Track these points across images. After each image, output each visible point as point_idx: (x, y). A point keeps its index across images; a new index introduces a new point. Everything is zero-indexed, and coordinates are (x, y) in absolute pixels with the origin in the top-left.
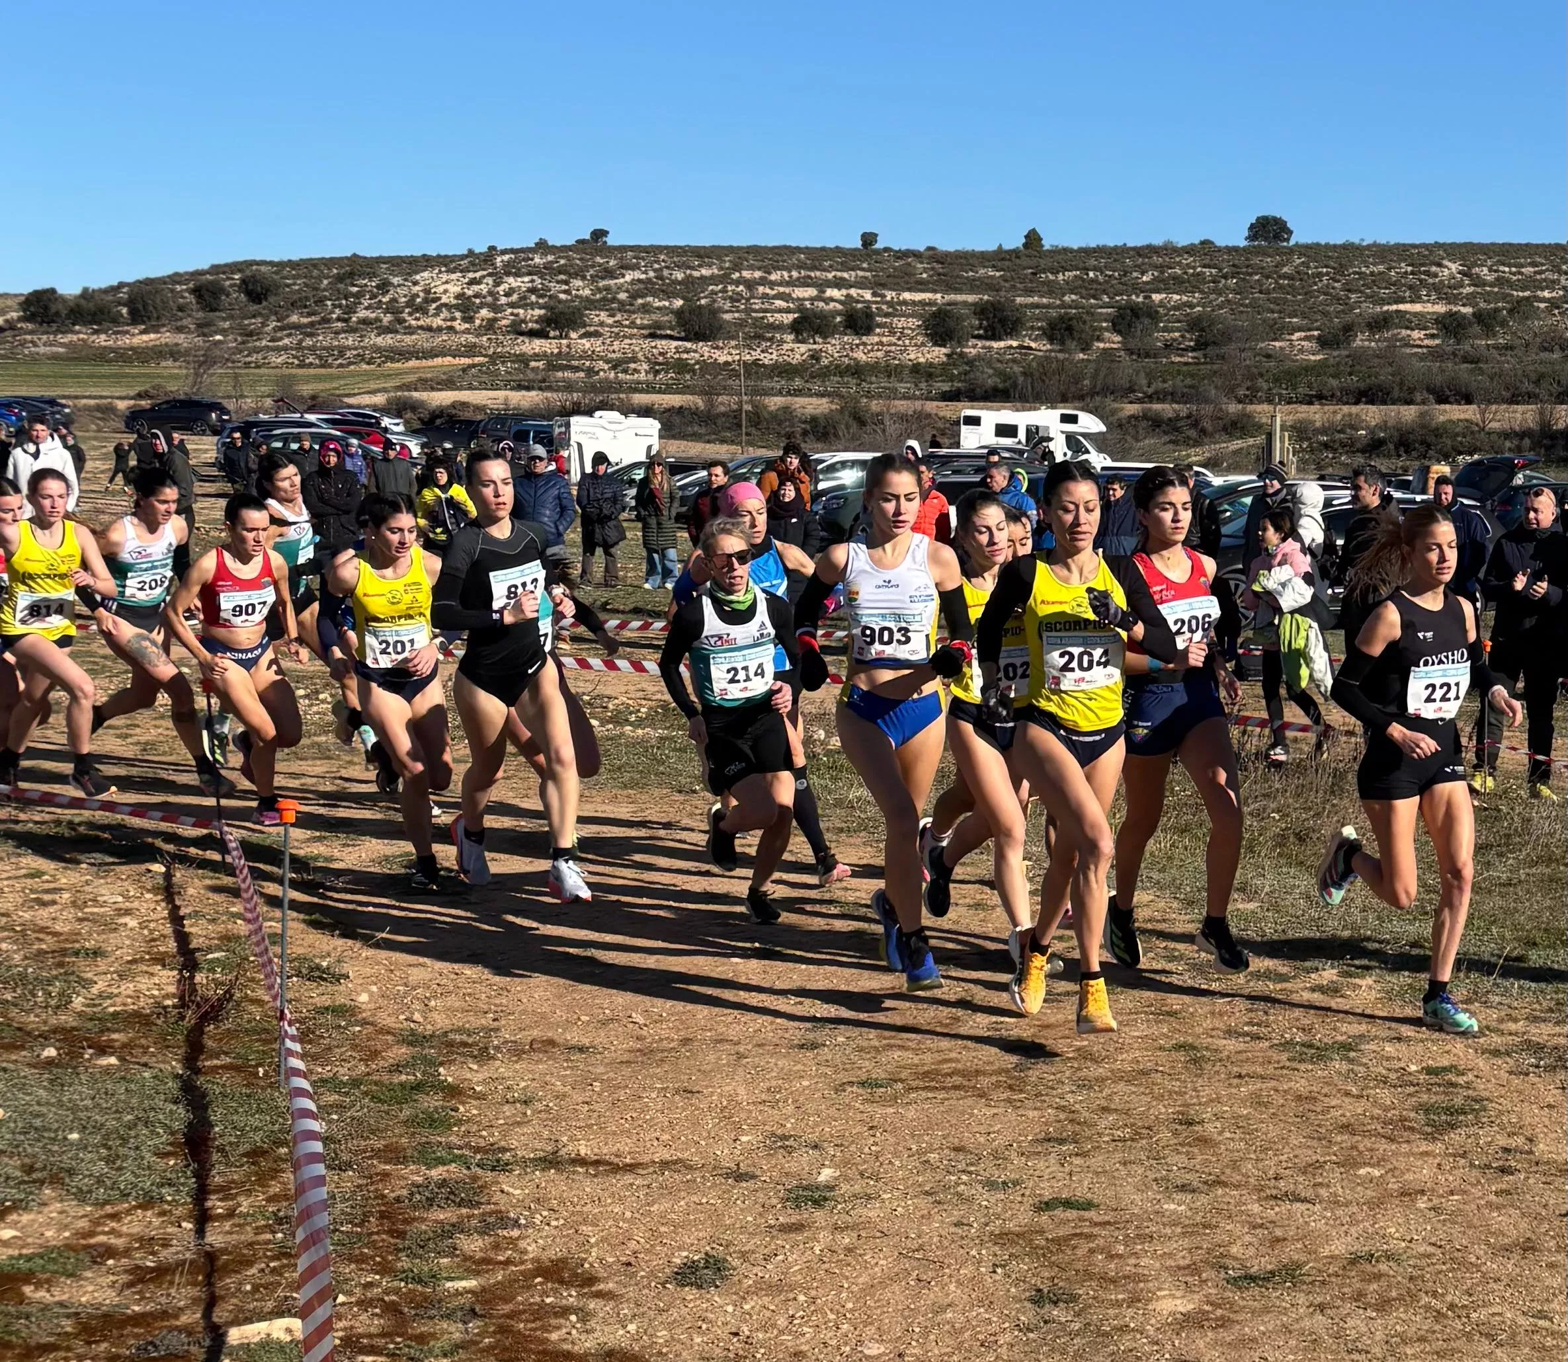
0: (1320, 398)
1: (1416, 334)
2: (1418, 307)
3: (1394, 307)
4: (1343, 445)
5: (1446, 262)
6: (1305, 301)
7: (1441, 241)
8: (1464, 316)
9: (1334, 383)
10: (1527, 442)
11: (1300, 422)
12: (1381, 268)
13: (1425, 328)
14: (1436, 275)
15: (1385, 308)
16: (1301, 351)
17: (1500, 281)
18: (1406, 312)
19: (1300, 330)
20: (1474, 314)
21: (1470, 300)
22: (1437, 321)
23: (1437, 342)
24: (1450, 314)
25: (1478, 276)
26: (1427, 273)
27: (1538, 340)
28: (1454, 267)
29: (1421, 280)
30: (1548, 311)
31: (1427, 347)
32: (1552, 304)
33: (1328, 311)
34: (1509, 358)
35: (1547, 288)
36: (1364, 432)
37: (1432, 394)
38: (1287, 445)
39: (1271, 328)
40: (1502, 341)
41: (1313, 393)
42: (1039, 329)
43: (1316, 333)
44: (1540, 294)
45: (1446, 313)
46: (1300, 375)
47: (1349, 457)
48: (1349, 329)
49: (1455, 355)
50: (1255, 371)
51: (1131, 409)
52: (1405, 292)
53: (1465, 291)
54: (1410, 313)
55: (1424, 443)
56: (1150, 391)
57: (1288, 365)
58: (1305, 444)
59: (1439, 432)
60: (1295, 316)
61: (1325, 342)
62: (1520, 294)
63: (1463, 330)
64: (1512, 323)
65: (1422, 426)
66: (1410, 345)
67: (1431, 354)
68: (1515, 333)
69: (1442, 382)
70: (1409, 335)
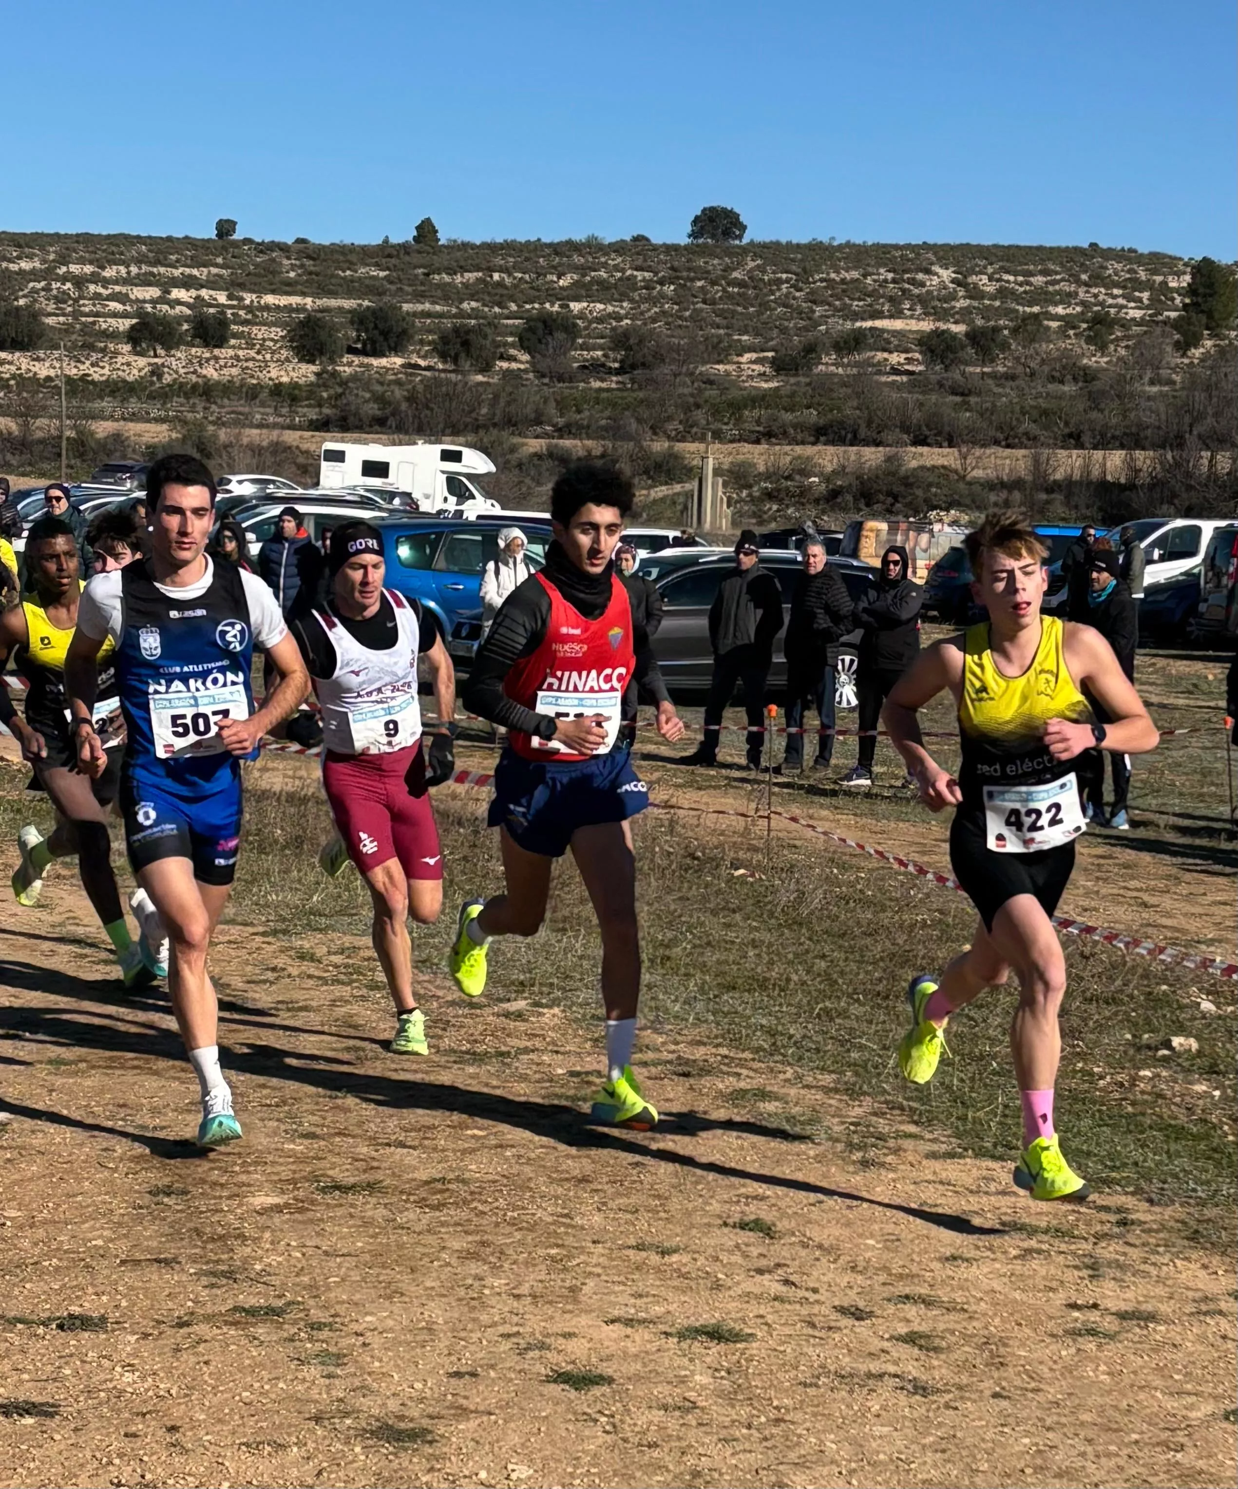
0: (768, 435)
1: (896, 358)
2: (899, 324)
3: (870, 324)
4: (790, 495)
5: (936, 268)
6: (759, 313)
7: (931, 241)
8: (954, 336)
9: (787, 417)
11: (743, 464)
12: (855, 274)
13: (906, 351)
14: (923, 284)
15: (858, 324)
16: (754, 375)
17: (1003, 293)
18: (884, 330)
19: (751, 349)
20: (967, 334)
21: (964, 315)
22: (919, 342)
23: (922, 367)
24: (937, 334)
25: (976, 285)
26: (913, 282)
27: (1046, 369)
28: (946, 274)
29: (904, 291)
30: (1062, 333)
31: (912, 373)
32: (1067, 323)
33: (787, 328)
34: (1008, 390)
35: (1061, 302)
36: (816, 479)
37: (908, 433)
38: (720, 493)
39: (715, 347)
40: (1001, 369)
41: (761, 429)
42: (429, 343)
43: (770, 354)
44: (1052, 309)
45: (932, 331)
46: (745, 407)
47: (798, 510)
48: (811, 350)
49: (941, 385)
50: (691, 400)
51: (534, 445)
52: (883, 305)
53: (958, 305)
54: (888, 331)
55: (889, 493)
56: (561, 421)
57: (734, 393)
58: (744, 493)
59: (909, 481)
60: (746, 332)
61: (780, 366)
62: (1028, 309)
63: (954, 353)
64: (1015, 345)
65: (888, 473)
66: (888, 371)
67: (910, 382)
68: (1017, 359)
69: (919, 419)
70: (887, 359)
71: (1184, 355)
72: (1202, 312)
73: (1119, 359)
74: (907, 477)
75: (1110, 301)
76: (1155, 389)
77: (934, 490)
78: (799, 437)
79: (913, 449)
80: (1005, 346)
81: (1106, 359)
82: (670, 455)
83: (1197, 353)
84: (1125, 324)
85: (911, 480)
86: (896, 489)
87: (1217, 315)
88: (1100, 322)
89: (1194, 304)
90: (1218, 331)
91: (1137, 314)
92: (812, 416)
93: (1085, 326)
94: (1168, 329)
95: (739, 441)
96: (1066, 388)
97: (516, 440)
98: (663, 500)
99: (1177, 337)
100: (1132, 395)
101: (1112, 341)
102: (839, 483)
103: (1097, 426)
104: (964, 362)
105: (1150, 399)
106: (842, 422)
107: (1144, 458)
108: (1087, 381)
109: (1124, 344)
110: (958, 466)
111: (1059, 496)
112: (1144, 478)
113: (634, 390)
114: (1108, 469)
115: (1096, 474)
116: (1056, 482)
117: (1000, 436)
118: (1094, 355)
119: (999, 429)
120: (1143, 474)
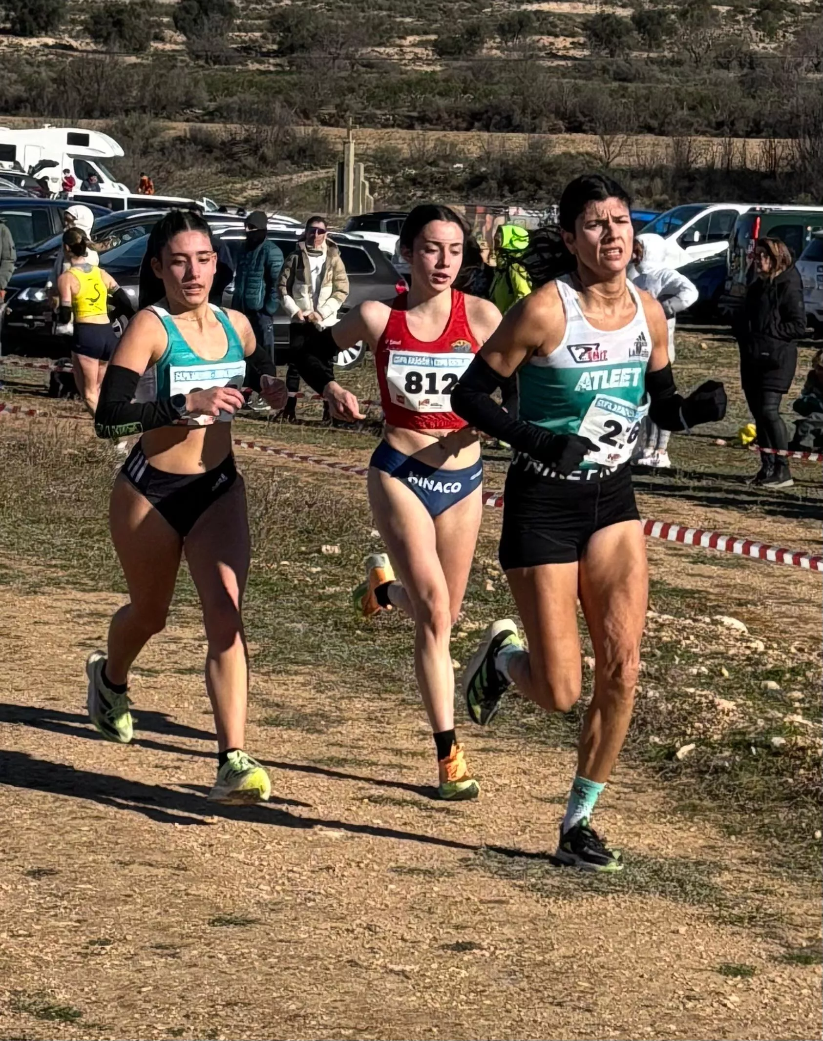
0: (423, 120)
1: (561, 43)
2: (564, 7)
3: (535, 7)
4: (435, 181)
8: (619, 21)
9: (441, 102)
10: (658, 183)
11: (387, 150)
13: (572, 35)
15: (523, 7)
16: (417, 59)
18: (549, 14)
19: (413, 32)
20: (633, 18)
22: (585, 26)
23: (586, 52)
24: (603, 18)
27: (713, 54)
30: (731, 17)
31: (575, 59)
32: (736, 8)
33: (451, 9)
34: (673, 76)
36: (461, 166)
37: (562, 119)
38: (362, 179)
39: (375, 28)
40: (668, 54)
41: (415, 114)
42: (82, 23)
43: (433, 37)
45: (597, 15)
46: (401, 91)
47: (443, 197)
48: (474, 35)
49: (605, 70)
50: (345, 83)
51: (180, 128)
54: (554, 14)
56: (212, 106)
57: (394, 78)
58: (388, 179)
59: (550, 168)
60: (409, 15)
61: (442, 50)
63: (619, 37)
64: (681, 31)
65: (532, 160)
66: (553, 56)
67: (575, 67)
68: (685, 44)
69: (574, 105)
70: (552, 44)
73: (787, 45)
74: (550, 164)
76: (818, 76)
78: (454, 123)
79: (567, 136)
80: (671, 31)
81: (773, 46)
82: (316, 140)
84: (794, 11)
85: (555, 166)
86: (539, 177)
92: (466, 102)
93: (754, 10)
95: (393, 126)
96: (731, 75)
97: (162, 123)
98: (304, 186)
100: (792, 84)
101: (781, 27)
102: (483, 169)
103: (751, 114)
104: (630, 48)
105: (810, 86)
106: (497, 107)
107: (785, 147)
108: (752, 68)
109: (792, 29)
110: (602, 153)
111: (700, 184)
112: (784, 167)
113: (291, 73)
114: (748, 157)
115: (736, 161)
116: (697, 170)
117: (654, 123)
118: (762, 41)
119: (654, 116)
120: (782, 163)
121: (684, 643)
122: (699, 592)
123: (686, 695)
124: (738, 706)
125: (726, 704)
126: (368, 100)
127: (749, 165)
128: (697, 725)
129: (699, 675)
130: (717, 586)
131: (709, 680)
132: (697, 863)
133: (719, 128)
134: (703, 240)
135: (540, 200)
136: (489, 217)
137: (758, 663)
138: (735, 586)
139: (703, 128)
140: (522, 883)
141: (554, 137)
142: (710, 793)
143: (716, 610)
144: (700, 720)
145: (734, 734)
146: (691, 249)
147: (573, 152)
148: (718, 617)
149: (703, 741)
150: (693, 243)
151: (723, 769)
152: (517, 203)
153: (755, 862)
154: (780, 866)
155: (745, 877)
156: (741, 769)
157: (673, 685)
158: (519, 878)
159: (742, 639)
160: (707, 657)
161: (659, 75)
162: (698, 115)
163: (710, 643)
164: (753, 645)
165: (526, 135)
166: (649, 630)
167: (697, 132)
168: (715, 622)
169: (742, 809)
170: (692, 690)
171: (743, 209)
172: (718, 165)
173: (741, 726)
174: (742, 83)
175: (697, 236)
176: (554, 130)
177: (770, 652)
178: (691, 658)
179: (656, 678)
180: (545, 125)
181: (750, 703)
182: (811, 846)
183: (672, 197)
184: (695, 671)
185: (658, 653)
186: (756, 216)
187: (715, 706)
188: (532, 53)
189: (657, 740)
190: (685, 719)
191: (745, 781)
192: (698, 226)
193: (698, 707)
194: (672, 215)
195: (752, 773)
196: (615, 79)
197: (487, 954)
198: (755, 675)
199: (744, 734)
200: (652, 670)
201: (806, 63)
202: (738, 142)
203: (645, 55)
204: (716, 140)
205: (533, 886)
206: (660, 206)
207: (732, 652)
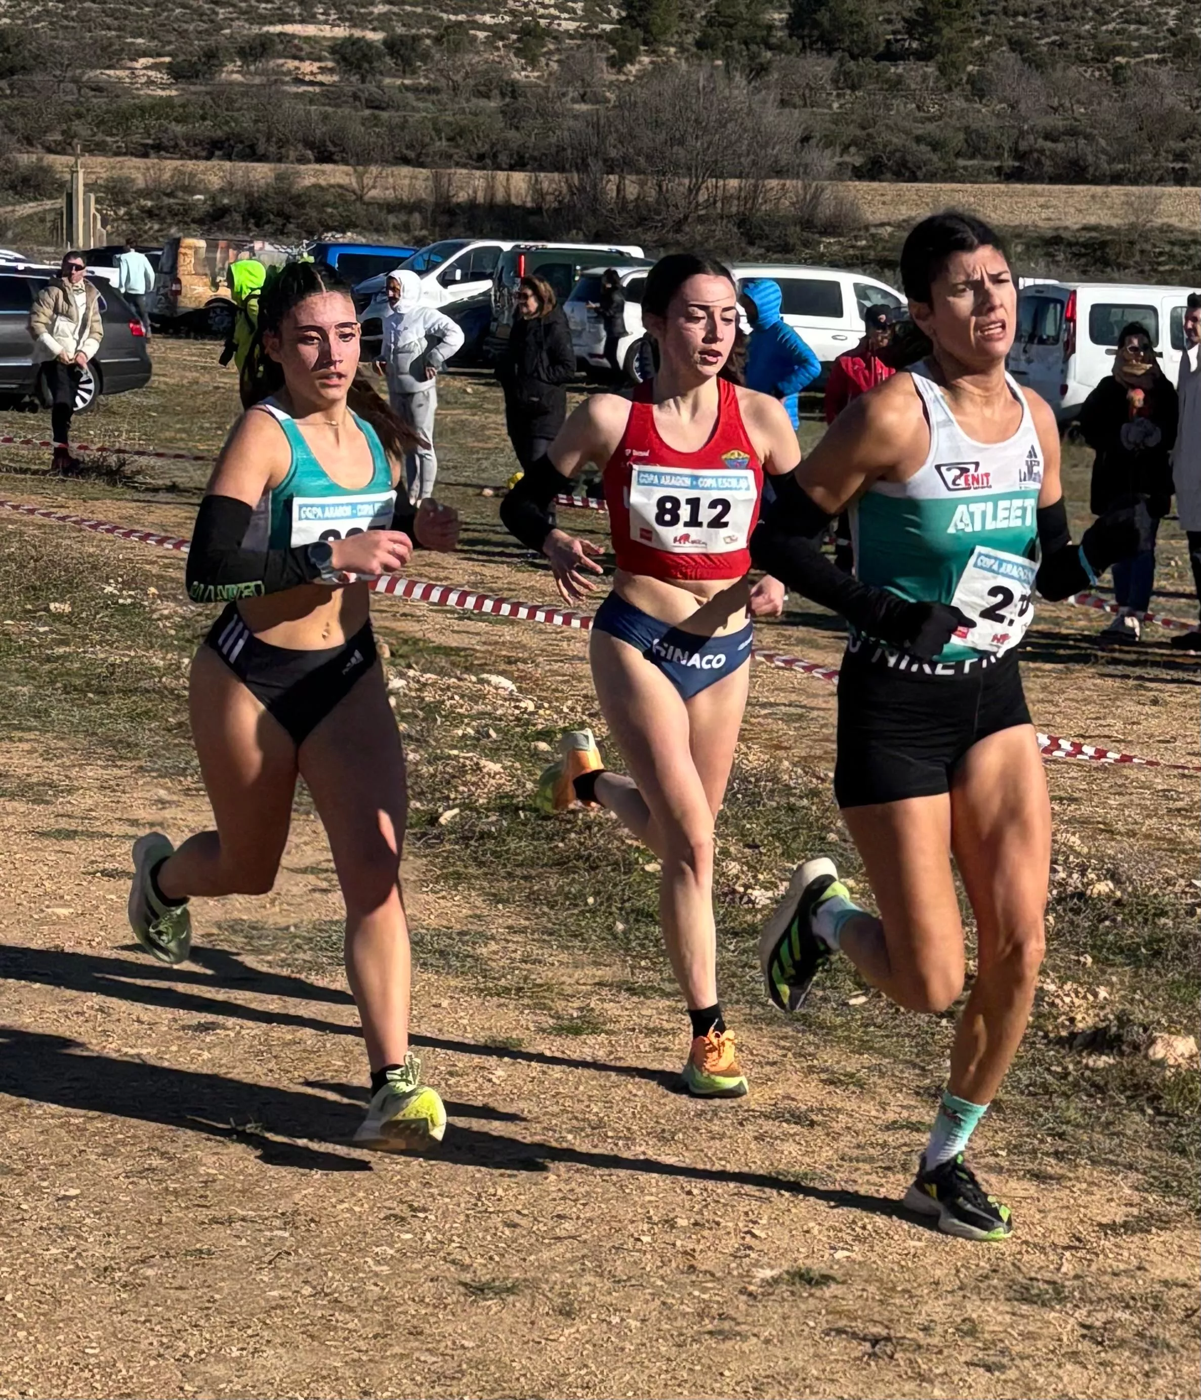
0: (159, 148)
1: (308, 67)
2: (310, 30)
3: (278, 28)
4: (173, 213)
6: (155, 15)
8: (370, 45)
9: (178, 129)
10: (417, 218)
11: (120, 179)
13: (319, 59)
15: (266, 29)
16: (150, 82)
18: (294, 36)
19: (145, 55)
20: (385, 42)
22: (333, 50)
23: (336, 78)
24: (351, 41)
27: (471, 82)
30: (489, 43)
31: (321, 84)
32: (495, 34)
33: (186, 31)
34: (430, 105)
35: (488, 11)
36: (201, 197)
37: (311, 149)
38: (93, 211)
39: (103, 49)
40: (423, 81)
41: (150, 142)
43: (167, 59)
44: (478, 17)
45: (346, 39)
46: (133, 116)
47: (179, 230)
48: (212, 58)
49: (356, 97)
50: (72, 109)
52: (293, 8)
53: (376, 11)
54: (300, 37)
55: (280, 214)
57: (125, 102)
58: (122, 211)
59: (299, 201)
60: (141, 35)
61: (177, 73)
62: (453, 17)
63: (370, 63)
64: (438, 56)
65: (279, 192)
66: (299, 81)
67: (324, 95)
68: (440, 71)
69: (324, 134)
70: (297, 68)
71: (620, 72)
72: (638, 25)
73: (550, 74)
74: (299, 196)
75: (541, 11)
76: (584, 107)
77: (329, 210)
78: (192, 152)
79: (317, 166)
80: (426, 57)
81: (536, 74)
82: (41, 168)
83: (633, 69)
84: (557, 37)
85: (303, 198)
86: (287, 210)
87: (655, 30)
88: (529, 34)
89: (629, 17)
90: (655, 46)
91: (571, 26)
92: (205, 129)
93: (514, 37)
94: (603, 43)
95: (125, 154)
96: (492, 104)
98: (28, 218)
99: (613, 51)
100: (556, 115)
101: (544, 54)
102: (226, 201)
103: (514, 146)
104: (381, 73)
105: (576, 117)
106: (239, 135)
107: (550, 181)
108: (514, 97)
109: (556, 58)
110: (355, 185)
111: (462, 219)
112: (551, 202)
113: (12, 96)
114: (513, 192)
115: (500, 196)
116: (458, 205)
117: (411, 154)
118: (524, 69)
119: (410, 147)
120: (549, 198)
121: (448, 703)
122: (465, 649)
123: (449, 757)
124: (505, 768)
125: (492, 767)
126: (98, 126)
127: (514, 200)
128: (461, 788)
129: (464, 735)
130: (485, 643)
131: (477, 741)
132: (461, 933)
133: (480, 161)
134: (465, 279)
135: (288, 235)
136: (231, 252)
137: (528, 723)
138: (504, 643)
139: (464, 160)
140: (269, 958)
141: (302, 167)
142: (475, 859)
143: (482, 668)
144: (465, 784)
145: (501, 798)
146: (452, 288)
147: (323, 183)
148: (485, 676)
149: (467, 806)
150: (454, 282)
151: (490, 835)
152: (264, 237)
153: (523, 931)
154: (551, 934)
155: (512, 946)
156: (508, 834)
157: (435, 748)
158: (268, 953)
159: (511, 698)
160: (473, 718)
161: (415, 104)
162: (458, 146)
163: (476, 703)
164: (522, 705)
165: (272, 165)
166: (410, 689)
167: (457, 164)
168: (481, 681)
169: (510, 876)
170: (455, 752)
171: (507, 246)
172: (480, 198)
173: (508, 789)
174: (504, 113)
175: (458, 274)
176: (302, 160)
177: (541, 712)
178: (456, 719)
179: (417, 740)
180: (292, 154)
181: (517, 765)
182: (582, 913)
183: (432, 233)
184: (460, 732)
185: (421, 714)
186: (521, 254)
187: (480, 769)
188: (277, 77)
189: (418, 805)
190: (448, 783)
191: (513, 846)
192: (459, 263)
193: (462, 770)
194: (431, 252)
195: (521, 839)
196: (368, 107)
197: (232, 1034)
198: (524, 736)
199: (512, 797)
200: (413, 733)
201: (572, 93)
202: (501, 175)
203: (399, 82)
204: (478, 173)
205: (283, 961)
206: (420, 242)
207: (499, 712)
